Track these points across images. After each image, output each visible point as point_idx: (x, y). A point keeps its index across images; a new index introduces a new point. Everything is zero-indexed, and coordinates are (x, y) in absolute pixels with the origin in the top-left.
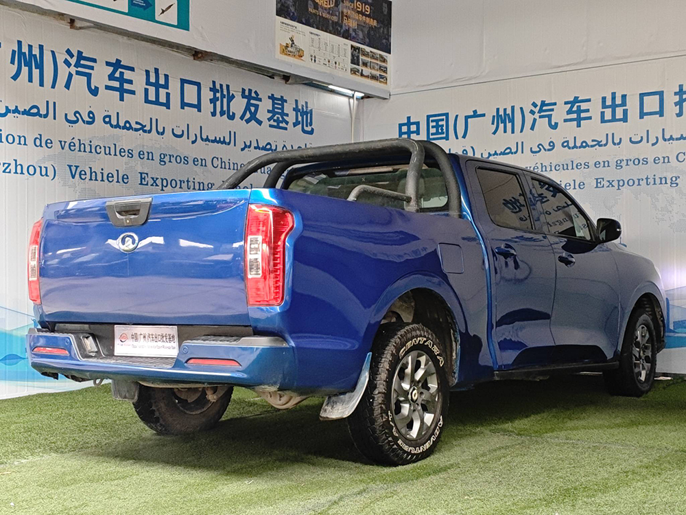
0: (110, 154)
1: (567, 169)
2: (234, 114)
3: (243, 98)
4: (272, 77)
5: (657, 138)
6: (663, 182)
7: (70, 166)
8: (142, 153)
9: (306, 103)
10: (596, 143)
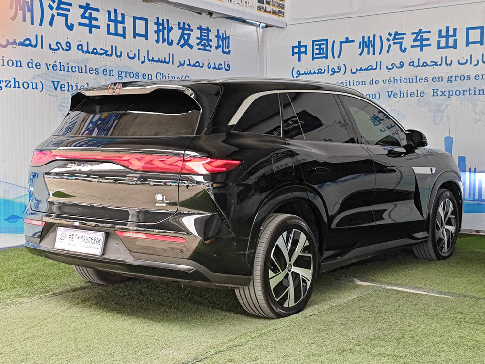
0: (82, 72)
1: (412, 82)
2: (172, 41)
3: (179, 29)
4: (200, 13)
5: (478, 61)
6: (481, 92)
7: (53, 82)
8: (105, 71)
9: (225, 31)
10: (433, 63)
